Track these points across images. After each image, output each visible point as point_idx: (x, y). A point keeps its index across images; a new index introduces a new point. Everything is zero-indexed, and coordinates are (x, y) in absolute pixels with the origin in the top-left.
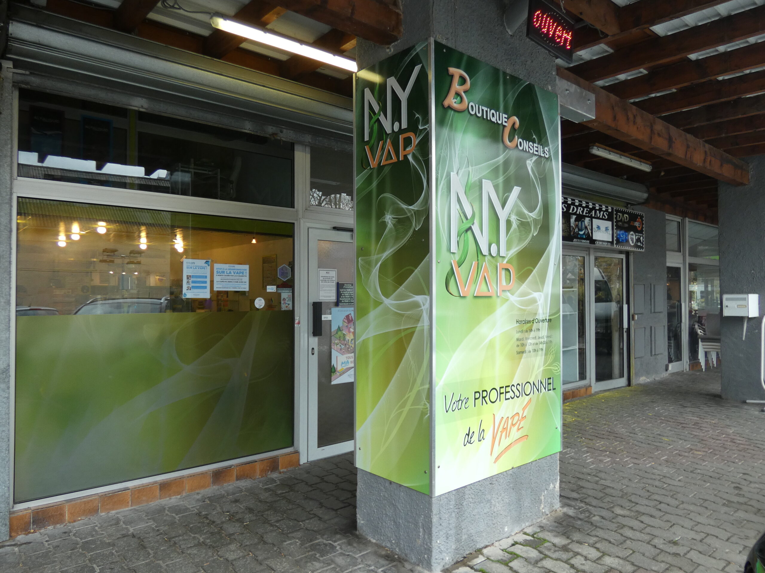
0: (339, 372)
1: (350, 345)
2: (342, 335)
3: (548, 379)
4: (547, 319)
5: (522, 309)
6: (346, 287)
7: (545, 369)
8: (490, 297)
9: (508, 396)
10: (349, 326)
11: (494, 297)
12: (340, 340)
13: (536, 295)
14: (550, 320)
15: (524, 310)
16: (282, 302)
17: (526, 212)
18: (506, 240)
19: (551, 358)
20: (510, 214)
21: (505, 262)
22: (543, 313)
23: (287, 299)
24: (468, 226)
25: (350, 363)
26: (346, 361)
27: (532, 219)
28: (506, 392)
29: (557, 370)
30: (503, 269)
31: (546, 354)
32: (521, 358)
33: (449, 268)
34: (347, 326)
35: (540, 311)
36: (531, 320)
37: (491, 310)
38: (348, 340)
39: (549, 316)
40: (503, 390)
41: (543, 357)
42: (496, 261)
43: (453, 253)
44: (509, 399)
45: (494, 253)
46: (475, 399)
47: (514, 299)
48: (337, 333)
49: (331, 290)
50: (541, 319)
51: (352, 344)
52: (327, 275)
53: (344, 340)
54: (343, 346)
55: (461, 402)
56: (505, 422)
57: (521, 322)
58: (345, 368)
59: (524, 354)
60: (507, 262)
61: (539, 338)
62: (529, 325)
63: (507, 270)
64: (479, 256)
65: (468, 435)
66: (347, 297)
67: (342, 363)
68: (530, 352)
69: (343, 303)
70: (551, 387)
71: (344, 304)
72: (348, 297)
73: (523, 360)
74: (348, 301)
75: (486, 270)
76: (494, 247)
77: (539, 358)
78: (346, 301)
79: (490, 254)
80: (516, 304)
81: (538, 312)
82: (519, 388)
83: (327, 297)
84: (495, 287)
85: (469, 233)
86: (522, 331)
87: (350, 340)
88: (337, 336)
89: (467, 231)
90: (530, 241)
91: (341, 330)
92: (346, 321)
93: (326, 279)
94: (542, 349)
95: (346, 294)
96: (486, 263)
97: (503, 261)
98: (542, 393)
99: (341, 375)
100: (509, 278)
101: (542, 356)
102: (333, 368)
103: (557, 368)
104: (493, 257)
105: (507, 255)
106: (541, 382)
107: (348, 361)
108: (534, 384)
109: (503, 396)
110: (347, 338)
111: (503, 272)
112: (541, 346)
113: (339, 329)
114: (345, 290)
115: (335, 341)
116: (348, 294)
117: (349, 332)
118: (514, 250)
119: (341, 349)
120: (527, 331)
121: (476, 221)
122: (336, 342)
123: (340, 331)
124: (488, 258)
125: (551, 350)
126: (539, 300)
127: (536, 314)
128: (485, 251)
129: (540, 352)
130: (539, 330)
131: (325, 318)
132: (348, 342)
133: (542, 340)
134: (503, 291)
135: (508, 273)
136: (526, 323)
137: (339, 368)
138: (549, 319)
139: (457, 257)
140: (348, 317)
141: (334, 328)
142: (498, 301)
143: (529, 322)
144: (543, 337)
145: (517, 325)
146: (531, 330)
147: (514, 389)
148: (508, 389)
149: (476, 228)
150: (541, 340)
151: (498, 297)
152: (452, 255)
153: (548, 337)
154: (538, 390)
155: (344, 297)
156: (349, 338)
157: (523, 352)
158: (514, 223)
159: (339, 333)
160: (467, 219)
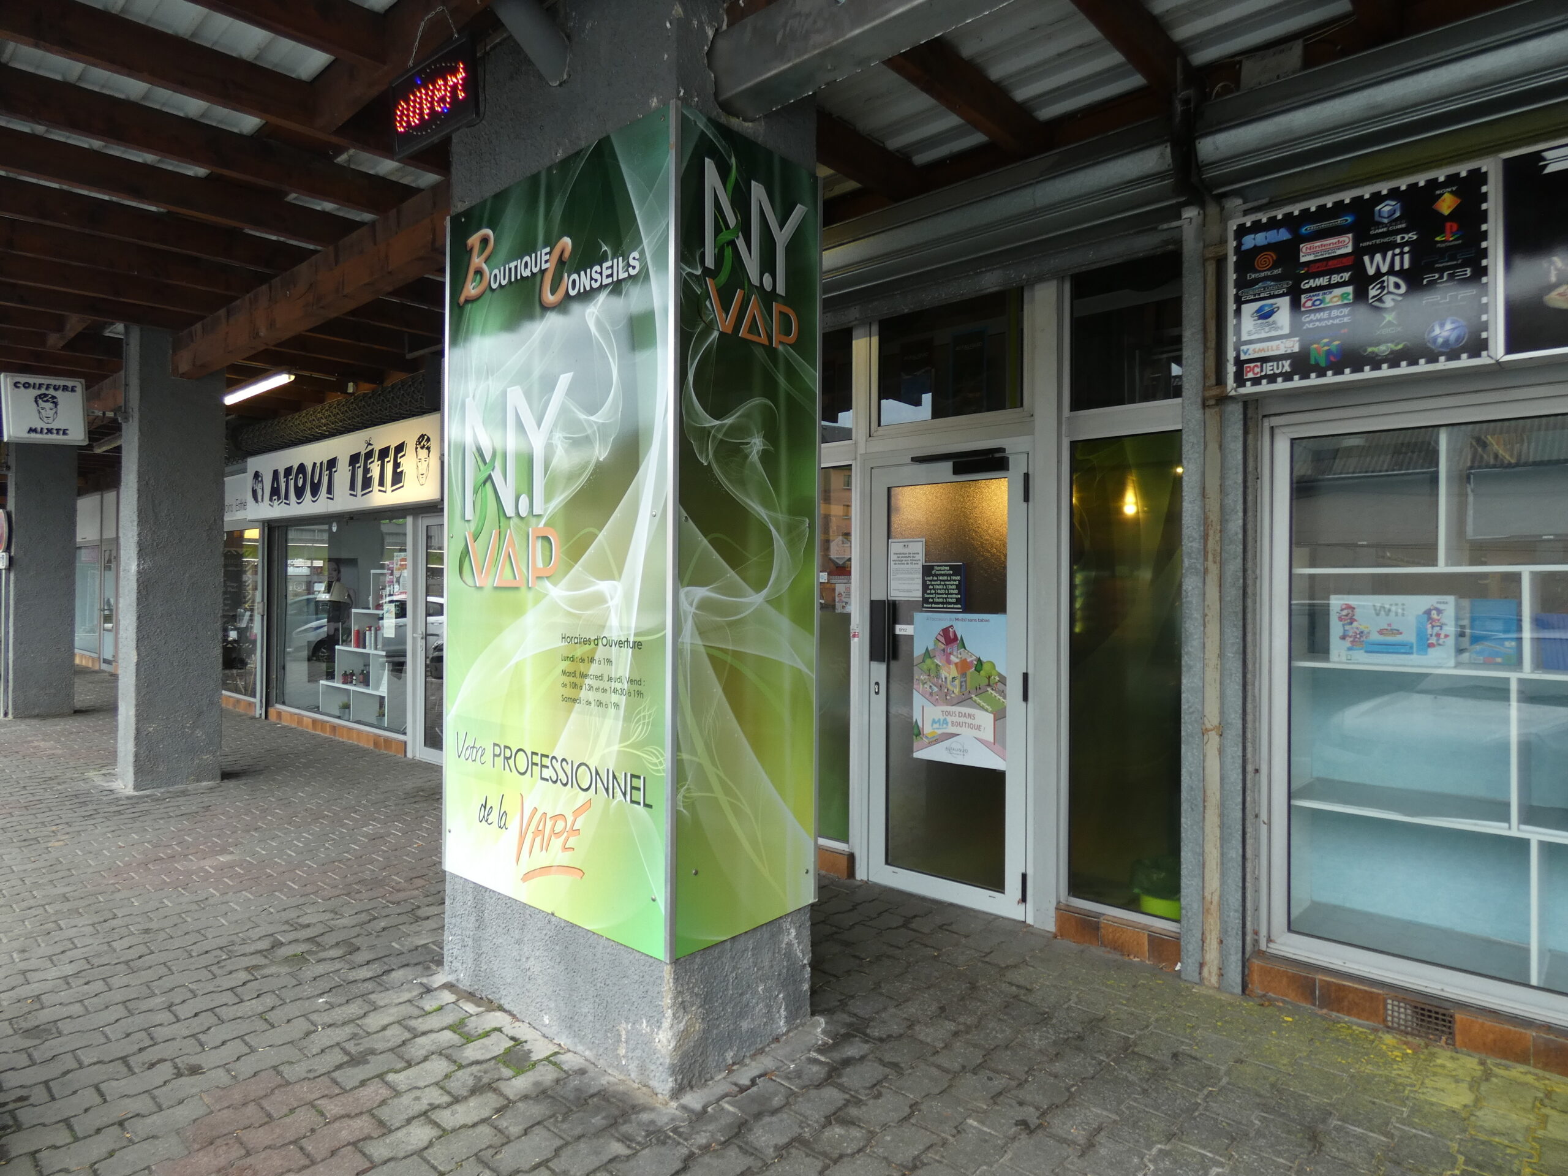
0: (927, 737)
1: (951, 688)
2: (933, 667)
3: (632, 776)
4: (631, 639)
5: (570, 614)
6: (937, 572)
7: (624, 751)
8: (517, 588)
9: (547, 773)
10: (949, 651)
11: (524, 589)
12: (929, 675)
13: (604, 586)
14: (637, 645)
15: (579, 617)
16: (837, 599)
17: (582, 416)
18: (544, 483)
19: (639, 732)
20: (551, 432)
21: (542, 525)
22: (621, 627)
23: (844, 595)
24: (486, 475)
25: (950, 724)
26: (942, 718)
27: (595, 428)
28: (543, 766)
29: (655, 764)
30: (538, 537)
31: (627, 719)
32: (570, 711)
33: (462, 545)
34: (944, 650)
35: (614, 621)
36: (593, 638)
37: (518, 611)
38: (946, 678)
39: (636, 635)
40: (537, 759)
41: (621, 723)
42: (528, 525)
43: (468, 521)
44: (547, 780)
45: (523, 512)
46: (495, 755)
47: (557, 592)
48: (924, 661)
49: (913, 579)
50: (616, 639)
51: (955, 686)
52: (906, 551)
53: (938, 676)
54: (936, 689)
55: (475, 750)
56: (541, 820)
57: (571, 640)
58: (939, 732)
59: (577, 705)
60: (545, 525)
61: (610, 679)
62: (587, 647)
63: (546, 539)
64: (502, 519)
65: (485, 807)
66: (939, 591)
67: (934, 722)
68: (589, 703)
69: (932, 603)
70: (639, 796)
71: (933, 605)
72: (943, 591)
73: (573, 716)
74: (941, 600)
75: (512, 543)
76: (524, 500)
77: (609, 722)
78: (937, 600)
79: (518, 514)
80: (562, 604)
81: (608, 624)
82: (568, 769)
83: (904, 591)
84: (525, 571)
85: (488, 485)
86: (572, 659)
87: (949, 679)
88: (925, 667)
89: (485, 483)
90: (591, 475)
91: (932, 656)
92: (942, 640)
93: (903, 559)
94: (617, 706)
95: (937, 587)
96: (512, 530)
97: (538, 524)
98: (615, 802)
99: (931, 744)
100: (548, 553)
101: (616, 718)
102: (916, 727)
103: (655, 760)
104: (522, 518)
105: (546, 510)
106: (614, 777)
107: (945, 720)
108: (597, 773)
109: (537, 769)
110: (944, 673)
111: (539, 544)
112: (615, 698)
113: (928, 654)
114: (935, 578)
115: (919, 675)
116: (941, 587)
117: (949, 662)
118: (559, 499)
119: (931, 694)
120: (583, 660)
121: (498, 464)
122: (922, 677)
123: (930, 657)
124: (515, 521)
125: (639, 713)
126: (612, 599)
127: (603, 627)
128: (510, 511)
129: (612, 711)
130: (609, 661)
131: (901, 630)
132: (946, 682)
133: (618, 686)
134: (538, 578)
135: (546, 544)
136: (580, 643)
137: (927, 729)
138: (634, 642)
139: (473, 527)
140: (946, 631)
141: (918, 651)
142: (530, 596)
143: (587, 642)
144: (619, 680)
145: (563, 644)
146: (592, 660)
147: (557, 766)
148: (546, 761)
149: (497, 476)
150: (613, 685)
151: (529, 588)
152: (466, 524)
153: (631, 681)
154: (607, 790)
155: (933, 591)
156: (947, 675)
157: (574, 701)
158: (559, 446)
159: (928, 661)
160: (485, 463)
